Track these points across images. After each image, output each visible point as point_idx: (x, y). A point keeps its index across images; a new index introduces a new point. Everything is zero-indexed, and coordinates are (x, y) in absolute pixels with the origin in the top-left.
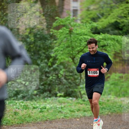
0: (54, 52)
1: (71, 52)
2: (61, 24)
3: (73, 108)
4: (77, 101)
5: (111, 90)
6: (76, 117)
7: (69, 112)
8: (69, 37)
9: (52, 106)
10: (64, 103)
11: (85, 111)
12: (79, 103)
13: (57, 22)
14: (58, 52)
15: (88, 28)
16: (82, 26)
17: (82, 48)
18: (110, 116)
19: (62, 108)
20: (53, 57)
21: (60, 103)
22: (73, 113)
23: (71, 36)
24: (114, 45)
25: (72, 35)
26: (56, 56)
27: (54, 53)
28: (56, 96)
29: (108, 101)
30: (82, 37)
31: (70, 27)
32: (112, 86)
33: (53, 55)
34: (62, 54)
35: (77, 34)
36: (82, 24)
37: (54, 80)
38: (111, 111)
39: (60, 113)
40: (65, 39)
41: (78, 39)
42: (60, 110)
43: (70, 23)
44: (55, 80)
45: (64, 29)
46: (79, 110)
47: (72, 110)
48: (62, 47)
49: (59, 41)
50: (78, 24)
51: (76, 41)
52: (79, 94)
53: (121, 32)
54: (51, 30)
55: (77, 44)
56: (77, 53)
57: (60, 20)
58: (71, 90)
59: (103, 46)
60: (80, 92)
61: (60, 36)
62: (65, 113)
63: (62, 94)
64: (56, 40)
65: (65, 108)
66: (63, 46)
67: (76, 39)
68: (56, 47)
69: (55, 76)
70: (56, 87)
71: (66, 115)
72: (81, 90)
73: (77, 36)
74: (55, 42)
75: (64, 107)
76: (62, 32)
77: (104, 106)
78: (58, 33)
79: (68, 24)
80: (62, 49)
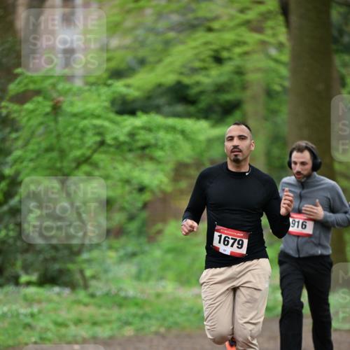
0: (10, 164)
1: (58, 165)
2: (32, 87)
3: (64, 315)
4: (73, 297)
5: (166, 268)
6: (70, 339)
7: (51, 326)
8: (52, 124)
9: (5, 309)
10: (39, 302)
11: (95, 324)
12: (78, 302)
13: (19, 84)
14: (22, 162)
15: (103, 98)
16: (87, 94)
17: (88, 153)
18: (163, 337)
19: (32, 315)
20: (9, 176)
21: (29, 301)
22: (63, 330)
23: (56, 121)
24: (173, 145)
25: (60, 119)
26: (18, 173)
27: (11, 167)
28: (17, 283)
29: (158, 295)
30: (86, 122)
31: (55, 95)
32: (169, 257)
33: (8, 171)
34: (34, 170)
35: (75, 115)
36: (87, 88)
37: (11, 241)
38: (166, 324)
39: (28, 328)
40: (41, 130)
41: (76, 128)
42: (29, 320)
43: (54, 85)
44: (15, 241)
45: (39, 102)
46: (78, 322)
47: (60, 320)
48: (33, 151)
49: (24, 134)
50: (75, 89)
51: (70, 135)
52: (78, 277)
53: (192, 109)
54: (3, 104)
55: (72, 142)
56: (74, 165)
57: (27, 77)
58: (57, 266)
59: (143, 148)
60: (82, 272)
61: (29, 120)
62: (42, 328)
63: (34, 278)
64: (17, 130)
65: (41, 316)
66: (36, 147)
67: (70, 129)
68: (17, 149)
69: (13, 230)
70: (16, 259)
71: (44, 336)
72: (85, 266)
73: (74, 120)
74: (14, 135)
75: (40, 312)
76: (33, 111)
77: (148, 310)
78: (23, 114)
79: (50, 88)
80: (33, 156)
